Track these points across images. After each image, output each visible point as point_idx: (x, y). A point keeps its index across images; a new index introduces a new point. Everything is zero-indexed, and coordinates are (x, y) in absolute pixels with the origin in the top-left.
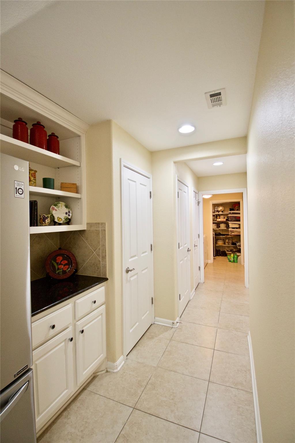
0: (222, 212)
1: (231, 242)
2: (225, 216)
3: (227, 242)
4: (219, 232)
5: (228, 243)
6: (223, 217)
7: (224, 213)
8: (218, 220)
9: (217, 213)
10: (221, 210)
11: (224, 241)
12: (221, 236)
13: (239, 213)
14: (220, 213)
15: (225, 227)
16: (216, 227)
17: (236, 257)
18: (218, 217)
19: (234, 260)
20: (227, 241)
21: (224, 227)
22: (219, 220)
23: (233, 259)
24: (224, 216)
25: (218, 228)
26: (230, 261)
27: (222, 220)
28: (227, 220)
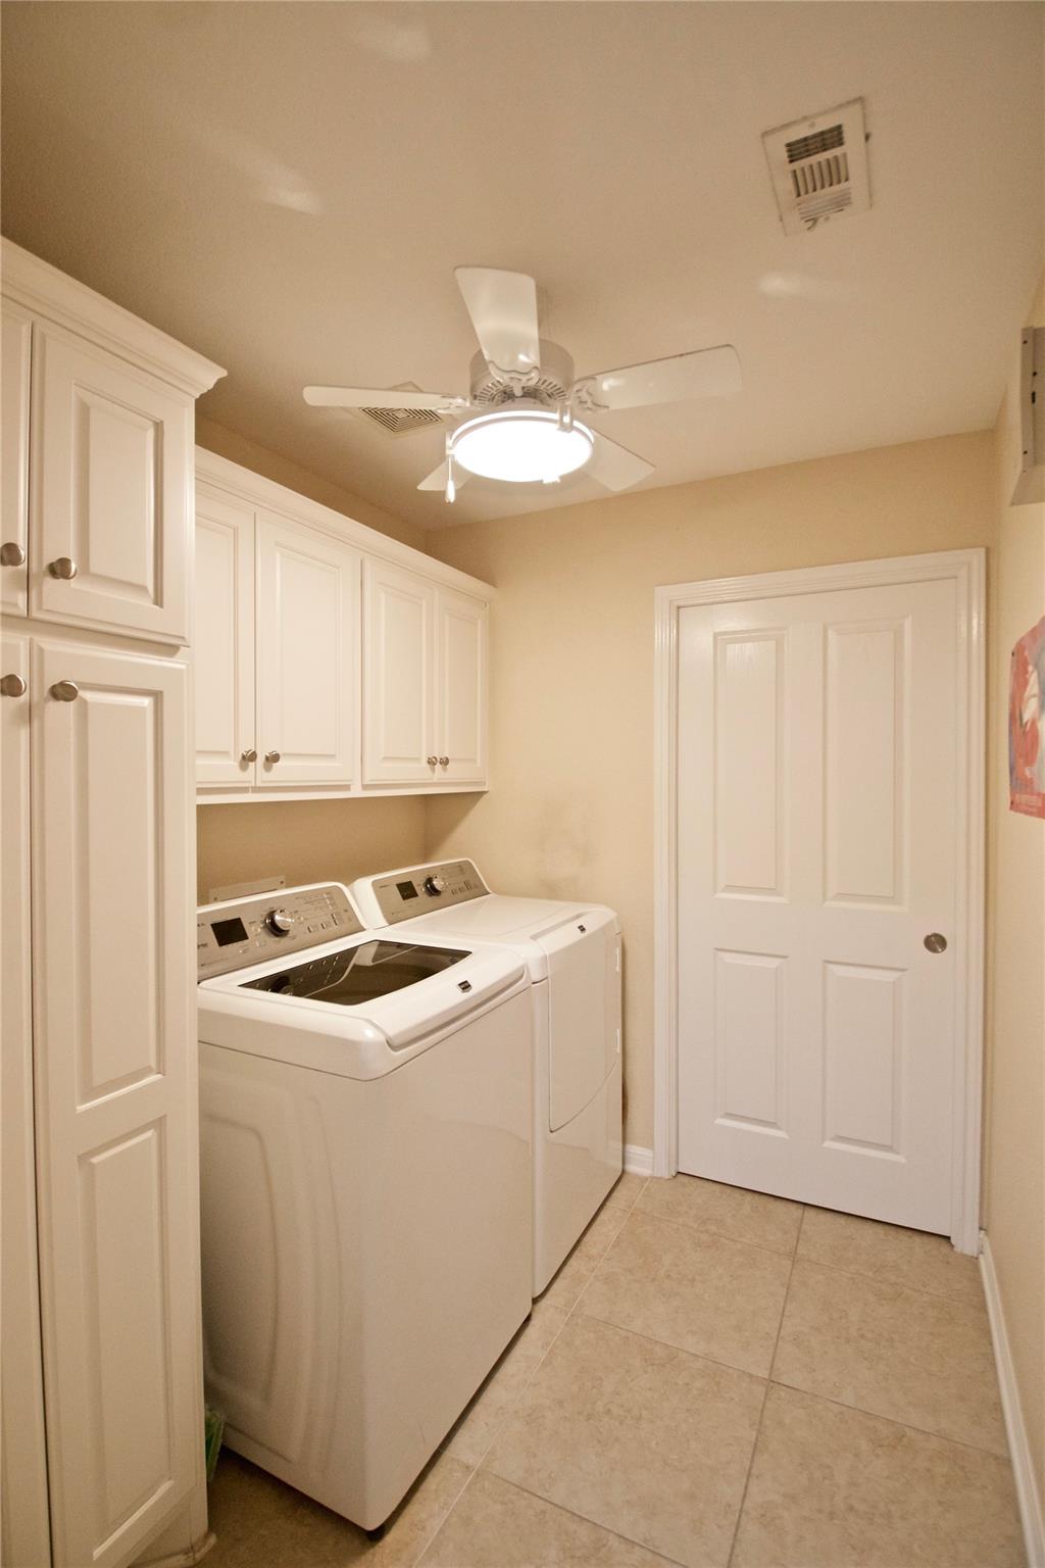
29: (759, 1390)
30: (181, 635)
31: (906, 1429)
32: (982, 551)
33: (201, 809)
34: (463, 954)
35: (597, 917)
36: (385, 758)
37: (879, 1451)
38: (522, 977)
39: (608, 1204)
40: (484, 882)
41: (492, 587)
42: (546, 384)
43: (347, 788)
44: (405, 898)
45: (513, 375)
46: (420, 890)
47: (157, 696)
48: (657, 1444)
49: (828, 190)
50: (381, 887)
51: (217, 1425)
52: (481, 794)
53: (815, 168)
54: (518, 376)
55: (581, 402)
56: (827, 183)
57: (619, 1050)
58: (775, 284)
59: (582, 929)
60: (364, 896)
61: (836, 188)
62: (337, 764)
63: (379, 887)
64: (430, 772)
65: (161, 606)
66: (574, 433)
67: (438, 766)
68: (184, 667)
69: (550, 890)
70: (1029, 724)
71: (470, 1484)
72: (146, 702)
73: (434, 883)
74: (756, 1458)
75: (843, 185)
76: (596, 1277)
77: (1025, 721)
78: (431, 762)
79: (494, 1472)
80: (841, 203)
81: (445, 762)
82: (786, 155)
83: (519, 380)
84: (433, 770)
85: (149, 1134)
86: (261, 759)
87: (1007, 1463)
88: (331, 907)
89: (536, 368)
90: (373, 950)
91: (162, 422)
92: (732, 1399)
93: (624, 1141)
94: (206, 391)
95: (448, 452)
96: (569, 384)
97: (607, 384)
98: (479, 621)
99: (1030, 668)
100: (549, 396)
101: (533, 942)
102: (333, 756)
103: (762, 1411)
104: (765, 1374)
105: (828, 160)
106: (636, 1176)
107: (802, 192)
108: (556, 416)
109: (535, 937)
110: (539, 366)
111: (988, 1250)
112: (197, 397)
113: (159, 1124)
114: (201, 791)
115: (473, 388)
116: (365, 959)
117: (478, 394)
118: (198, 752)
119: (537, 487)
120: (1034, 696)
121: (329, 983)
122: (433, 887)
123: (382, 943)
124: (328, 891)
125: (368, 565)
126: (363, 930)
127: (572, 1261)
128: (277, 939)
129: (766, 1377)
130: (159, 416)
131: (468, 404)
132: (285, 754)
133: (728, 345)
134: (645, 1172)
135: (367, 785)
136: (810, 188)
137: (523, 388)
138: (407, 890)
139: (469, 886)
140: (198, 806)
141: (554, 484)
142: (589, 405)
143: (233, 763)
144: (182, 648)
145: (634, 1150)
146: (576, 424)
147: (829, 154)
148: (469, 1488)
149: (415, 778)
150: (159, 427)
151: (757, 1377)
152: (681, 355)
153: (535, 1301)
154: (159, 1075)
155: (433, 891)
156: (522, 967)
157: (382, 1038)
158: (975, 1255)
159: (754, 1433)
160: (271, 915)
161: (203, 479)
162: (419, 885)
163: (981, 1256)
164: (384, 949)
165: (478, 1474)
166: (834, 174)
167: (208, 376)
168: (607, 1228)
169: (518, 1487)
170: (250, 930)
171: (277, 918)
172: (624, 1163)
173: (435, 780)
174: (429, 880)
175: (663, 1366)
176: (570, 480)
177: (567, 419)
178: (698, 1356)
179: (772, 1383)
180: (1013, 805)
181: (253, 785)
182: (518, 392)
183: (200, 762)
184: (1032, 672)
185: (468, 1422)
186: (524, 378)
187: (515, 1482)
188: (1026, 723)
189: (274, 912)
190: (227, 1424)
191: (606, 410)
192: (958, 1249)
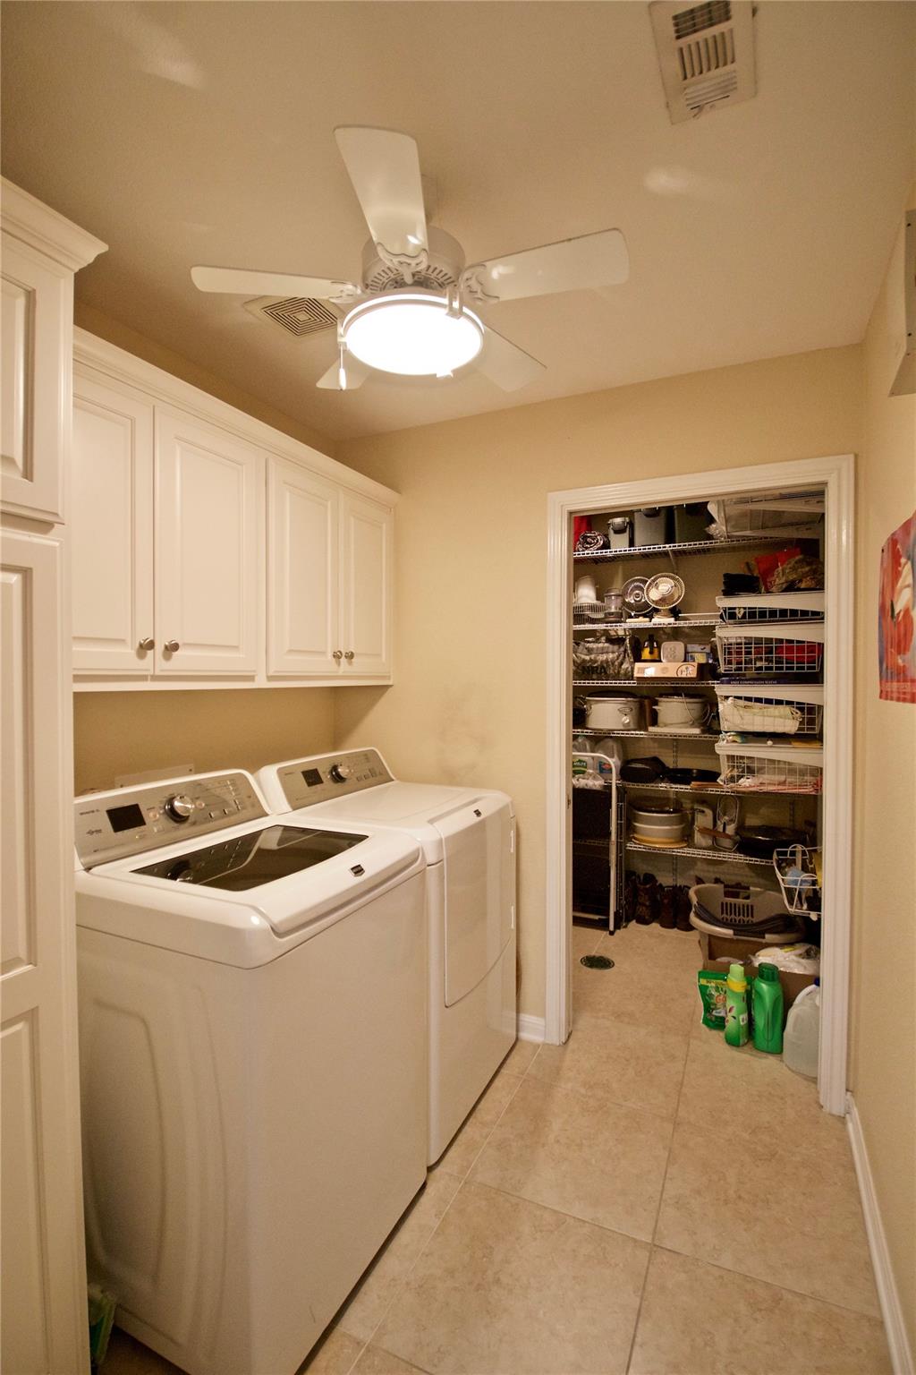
0: (675, 613)
1: (731, 829)
2: (697, 648)
3: (704, 831)
4: (652, 751)
5: (712, 833)
6: (678, 647)
7: (681, 624)
8: (642, 670)
9: (641, 623)
10: (663, 600)
11: (682, 820)
12: (663, 786)
13: (817, 617)
14: (661, 620)
15: (693, 725)
16: (626, 720)
17: (768, 1000)
18: (646, 654)
19: (751, 1021)
20: (704, 819)
21: (685, 724)
22: (651, 671)
23: (743, 1017)
24: (691, 648)
25: (646, 730)
26: (719, 1024)
27: (671, 674)
28: (707, 671)
29: (643, 1255)
30: (55, 511)
31: (783, 1292)
32: (852, 457)
33: (77, 695)
34: (361, 838)
35: (491, 802)
36: (291, 651)
37: (758, 1315)
38: (416, 860)
39: (502, 1071)
40: (388, 769)
41: (397, 494)
42: (437, 271)
43: (251, 678)
44: (310, 784)
45: (403, 259)
46: (326, 777)
47: (26, 573)
48: (544, 1313)
49: (714, 72)
50: (286, 774)
51: (108, 1308)
52: (386, 687)
53: (702, 45)
54: (408, 261)
55: (471, 292)
56: (713, 67)
57: (513, 926)
58: (661, 181)
59: (478, 813)
60: (268, 783)
61: (722, 70)
62: (241, 656)
63: (283, 774)
64: (336, 666)
65: (32, 481)
66: (463, 320)
67: (343, 660)
68: (58, 544)
69: (449, 777)
70: (902, 614)
71: (360, 1360)
72: (15, 579)
73: (339, 770)
74: (640, 1325)
75: (730, 67)
76: (489, 1143)
77: (896, 612)
78: (337, 656)
79: (384, 1347)
80: (726, 90)
81: (350, 656)
82: (672, 29)
83: (409, 264)
84: (339, 664)
85: (19, 1027)
86: (159, 647)
87: (881, 1324)
88: (234, 794)
89: (425, 250)
90: (277, 834)
91: (34, 290)
92: (617, 1265)
93: (518, 1011)
94: (86, 265)
95: (340, 340)
96: (459, 271)
97: (497, 272)
98: (384, 525)
99: (903, 560)
100: (440, 285)
101: (431, 826)
102: (236, 648)
103: (646, 1277)
104: (646, 1238)
105: (715, 37)
106: (530, 1043)
107: (689, 76)
108: (445, 301)
109: (431, 821)
110: (427, 248)
111: (855, 1111)
112: (77, 270)
113: (31, 1016)
114: (78, 678)
115: (364, 278)
116: (271, 842)
117: (369, 282)
118: (75, 638)
119: (429, 381)
120: (908, 586)
121: (232, 867)
122: (338, 774)
123: (286, 828)
124: (233, 779)
125: (272, 463)
126: (267, 815)
127: (467, 1128)
128: (176, 825)
129: (649, 1241)
130: (32, 284)
131: (359, 291)
132: (185, 644)
133: (615, 229)
134: (538, 1039)
135: (272, 676)
136: (697, 71)
137: (414, 275)
138: (312, 777)
139: (373, 774)
140: (75, 693)
141: (447, 378)
142: (479, 295)
143: (130, 651)
144: (56, 525)
145: (527, 1018)
146: (465, 310)
147: (715, 30)
148: (358, 1366)
149: (323, 672)
150: (30, 296)
151: (642, 1241)
152: (570, 240)
153: (430, 1169)
154: (30, 966)
155: (338, 778)
156: (418, 850)
157: (267, 925)
158: (842, 1115)
159: (638, 1300)
160: (171, 801)
161: (80, 358)
162: (324, 773)
163: (847, 1116)
164: (287, 834)
165: (368, 1350)
166: (720, 54)
167: (89, 249)
168: (501, 1095)
169: (407, 1362)
170: (149, 816)
171: (177, 804)
172: (518, 1031)
173: (340, 673)
174: (335, 768)
175: (552, 1232)
176: (463, 373)
177: (456, 305)
178: (584, 1222)
179: (654, 1248)
180: (884, 695)
181: (152, 673)
182: (409, 279)
183: (78, 648)
184: (905, 564)
185: (361, 1295)
186: (413, 262)
187: (403, 1357)
188: (899, 613)
189: (174, 798)
190: (119, 1306)
191: (495, 301)
192: (827, 1109)
